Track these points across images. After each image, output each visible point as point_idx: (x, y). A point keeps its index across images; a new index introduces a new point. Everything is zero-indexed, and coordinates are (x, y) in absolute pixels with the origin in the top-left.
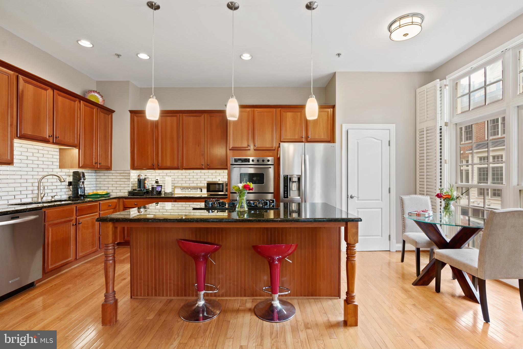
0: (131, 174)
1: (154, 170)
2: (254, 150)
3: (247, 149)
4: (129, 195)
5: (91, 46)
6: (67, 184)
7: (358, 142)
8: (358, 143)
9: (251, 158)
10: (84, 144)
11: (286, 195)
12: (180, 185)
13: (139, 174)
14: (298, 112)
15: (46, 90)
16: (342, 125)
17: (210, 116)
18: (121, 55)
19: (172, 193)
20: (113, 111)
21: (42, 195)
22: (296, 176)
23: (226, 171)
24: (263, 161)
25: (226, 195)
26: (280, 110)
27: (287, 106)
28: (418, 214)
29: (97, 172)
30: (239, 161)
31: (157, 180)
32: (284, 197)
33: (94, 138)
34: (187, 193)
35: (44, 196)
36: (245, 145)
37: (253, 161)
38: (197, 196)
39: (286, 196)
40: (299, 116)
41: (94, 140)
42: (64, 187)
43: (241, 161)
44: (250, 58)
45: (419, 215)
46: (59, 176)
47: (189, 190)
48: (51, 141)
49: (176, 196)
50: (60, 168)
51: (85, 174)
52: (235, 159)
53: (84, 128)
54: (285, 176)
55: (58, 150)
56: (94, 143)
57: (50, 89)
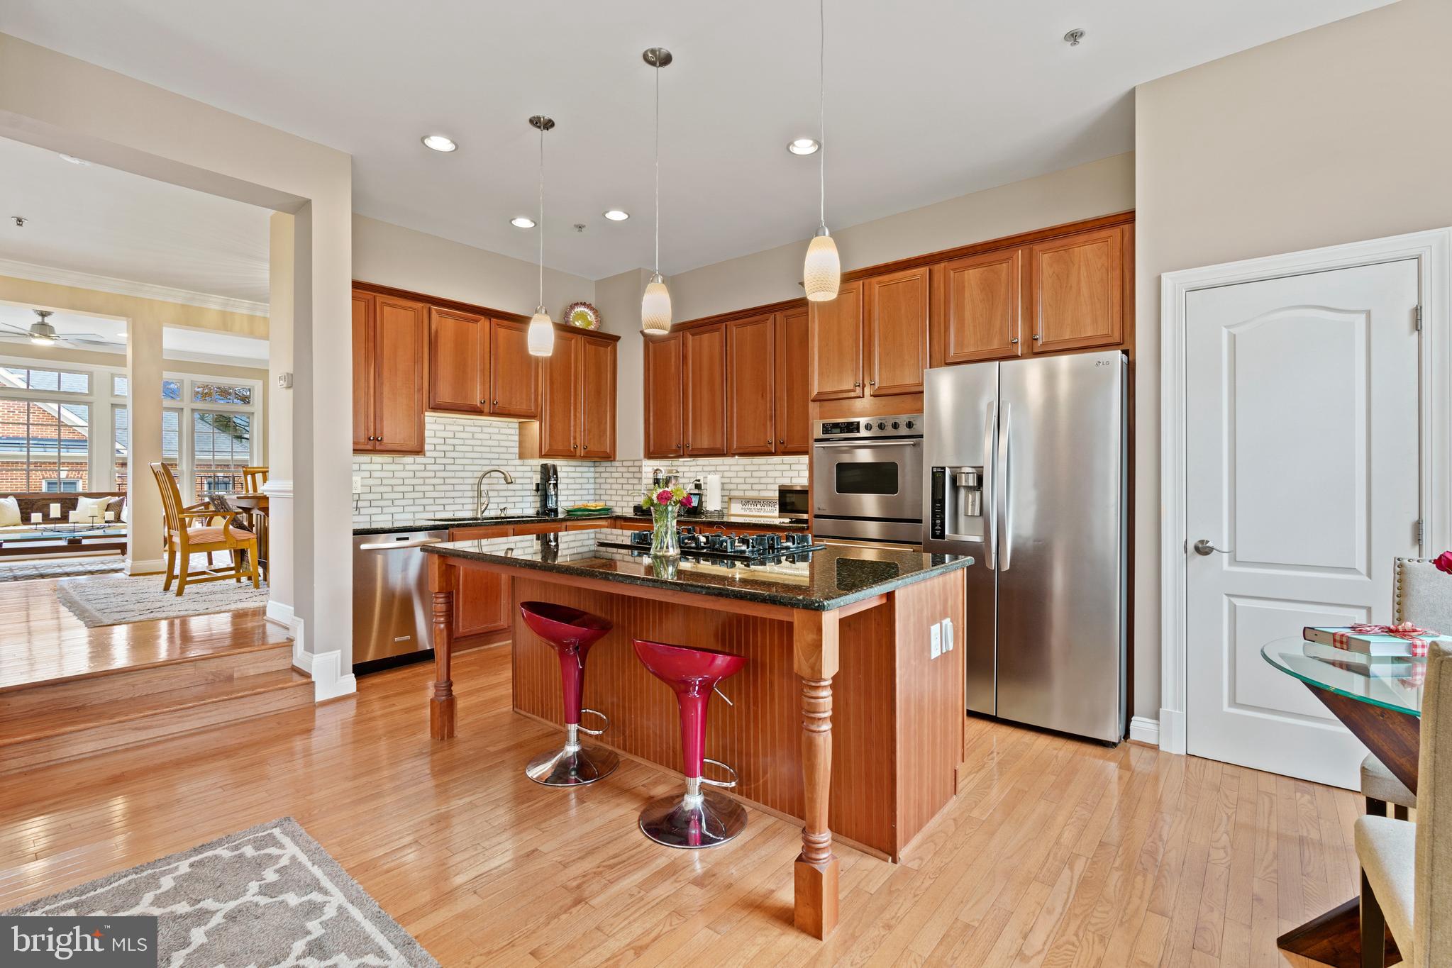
0: (644, 469)
1: (692, 459)
2: (871, 396)
3: (852, 394)
4: (636, 515)
5: (533, 225)
6: (534, 488)
7: (1235, 335)
8: (1233, 339)
9: (863, 421)
10: (550, 410)
11: (938, 527)
12: (739, 494)
13: (655, 468)
14: (1000, 262)
15: (476, 321)
16: (1159, 278)
17: (786, 317)
18: (584, 226)
19: (721, 513)
20: (617, 338)
21: (483, 507)
22: (970, 470)
23: (805, 459)
24: (895, 426)
25: (806, 521)
26: (945, 266)
27: (965, 251)
28: (1338, 638)
29: (597, 464)
30: (834, 430)
31: (696, 480)
32: (934, 536)
33: (572, 398)
34: (754, 513)
35: (486, 509)
36: (847, 385)
37: (868, 427)
38: (760, 523)
39: (938, 533)
40: (1004, 276)
41: (572, 401)
42: (528, 493)
43: (838, 430)
44: (813, 150)
45: (1341, 642)
46: (505, 473)
47: (759, 506)
48: (486, 410)
49: (733, 519)
50: (521, 457)
51: (559, 469)
52: (823, 424)
53: (551, 379)
54: (935, 470)
55: (517, 425)
56: (572, 408)
57: (483, 320)
